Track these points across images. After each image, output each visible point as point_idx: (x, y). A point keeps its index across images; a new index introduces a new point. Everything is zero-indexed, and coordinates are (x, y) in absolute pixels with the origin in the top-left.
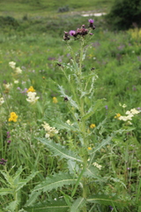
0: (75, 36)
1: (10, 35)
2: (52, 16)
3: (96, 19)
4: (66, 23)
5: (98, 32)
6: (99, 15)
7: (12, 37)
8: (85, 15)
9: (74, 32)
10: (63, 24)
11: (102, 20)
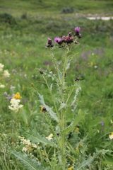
0: (60, 43)
1: (5, 34)
2: (54, 17)
3: (104, 23)
4: (69, 25)
5: (104, 38)
6: (107, 19)
7: (7, 36)
8: (91, 18)
9: (59, 40)
10: (66, 26)
11: (110, 25)
